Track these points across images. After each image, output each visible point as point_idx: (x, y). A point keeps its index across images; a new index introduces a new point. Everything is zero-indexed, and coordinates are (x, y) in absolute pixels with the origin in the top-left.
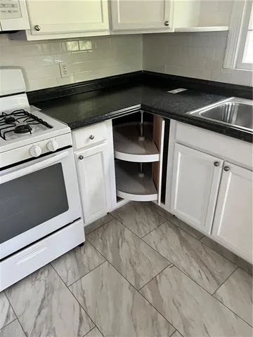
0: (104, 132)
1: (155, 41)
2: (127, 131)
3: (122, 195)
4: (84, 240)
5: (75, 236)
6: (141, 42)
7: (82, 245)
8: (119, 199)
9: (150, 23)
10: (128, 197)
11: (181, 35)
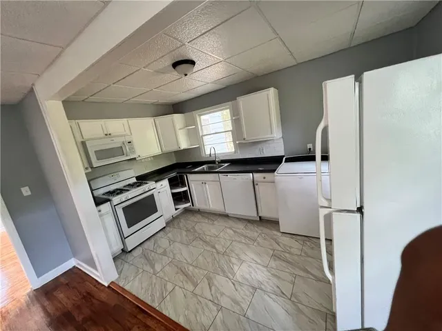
0: (165, 183)
1: (179, 153)
2: (173, 183)
3: (177, 207)
4: (165, 225)
5: (160, 224)
6: (173, 154)
7: (164, 228)
8: (176, 209)
9: (175, 148)
10: (182, 206)
11: (185, 150)
